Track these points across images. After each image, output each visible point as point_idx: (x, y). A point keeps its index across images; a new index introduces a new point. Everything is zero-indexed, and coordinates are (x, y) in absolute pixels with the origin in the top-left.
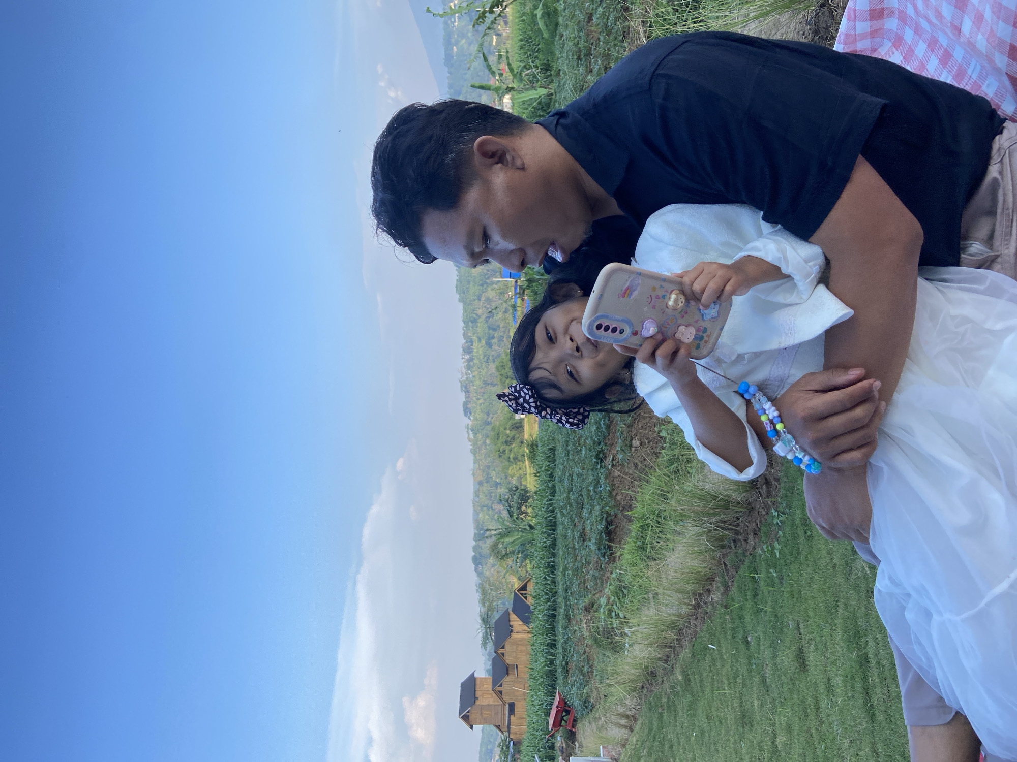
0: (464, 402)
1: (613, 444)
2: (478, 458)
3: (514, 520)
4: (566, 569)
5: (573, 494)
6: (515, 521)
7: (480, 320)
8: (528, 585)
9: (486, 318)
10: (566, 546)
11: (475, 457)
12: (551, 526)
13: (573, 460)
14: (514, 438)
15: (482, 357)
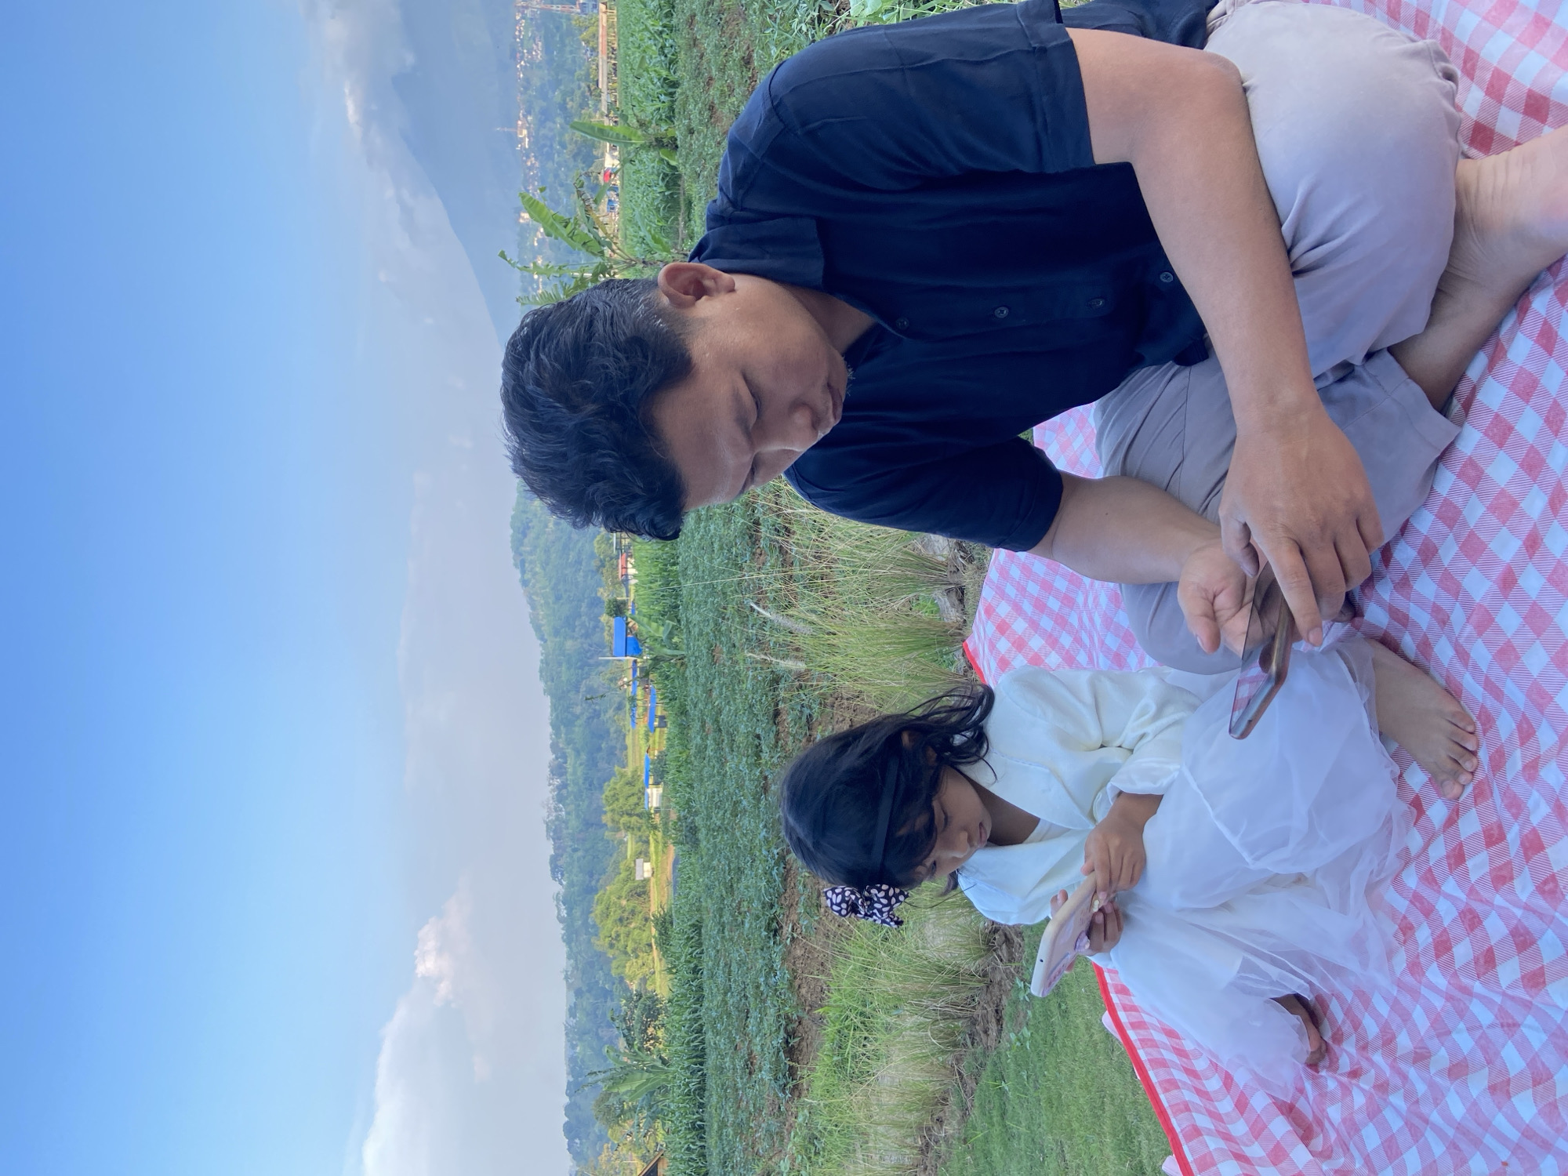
0: (552, 856)
1: (792, 905)
2: (575, 950)
3: (635, 1052)
4: (723, 1125)
5: (732, 996)
6: (637, 1055)
7: (579, 722)
8: (660, 1165)
9: (588, 718)
10: (723, 1086)
11: (570, 948)
12: (697, 1057)
13: (731, 939)
14: (633, 912)
15: (581, 781)
